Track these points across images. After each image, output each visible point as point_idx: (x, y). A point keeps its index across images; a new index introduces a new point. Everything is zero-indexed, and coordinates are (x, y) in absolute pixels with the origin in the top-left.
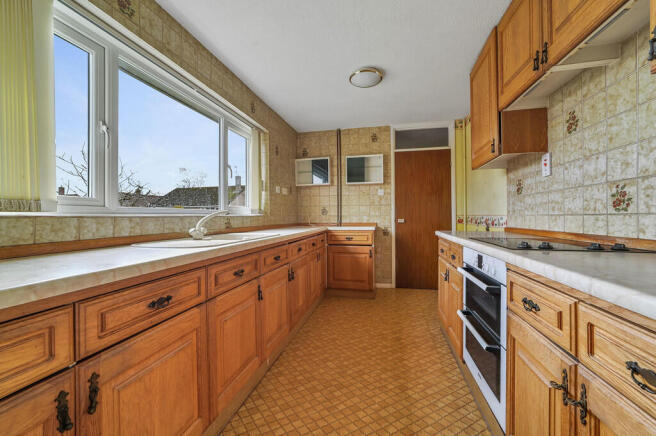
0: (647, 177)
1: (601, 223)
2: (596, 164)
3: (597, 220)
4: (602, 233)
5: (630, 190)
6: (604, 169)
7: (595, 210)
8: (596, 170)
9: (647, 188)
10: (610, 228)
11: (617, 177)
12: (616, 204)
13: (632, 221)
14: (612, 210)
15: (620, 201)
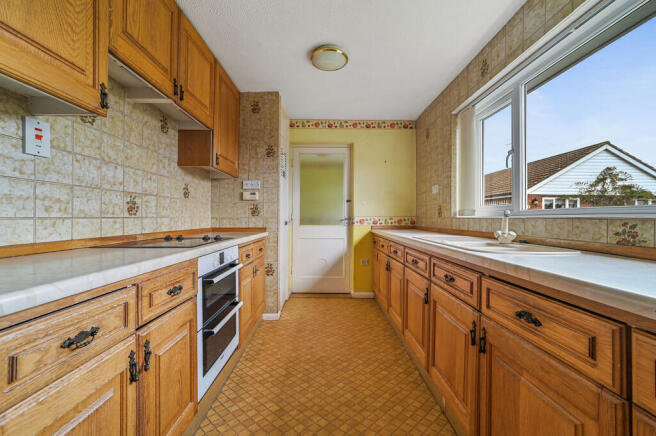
0: (146, 195)
1: (118, 226)
2: (115, 172)
3: (115, 222)
4: (119, 233)
5: (138, 201)
6: (121, 180)
7: (113, 213)
8: (114, 177)
9: (147, 201)
10: (125, 229)
11: (131, 190)
12: (130, 210)
13: (138, 222)
14: (126, 214)
15: (132, 208)
